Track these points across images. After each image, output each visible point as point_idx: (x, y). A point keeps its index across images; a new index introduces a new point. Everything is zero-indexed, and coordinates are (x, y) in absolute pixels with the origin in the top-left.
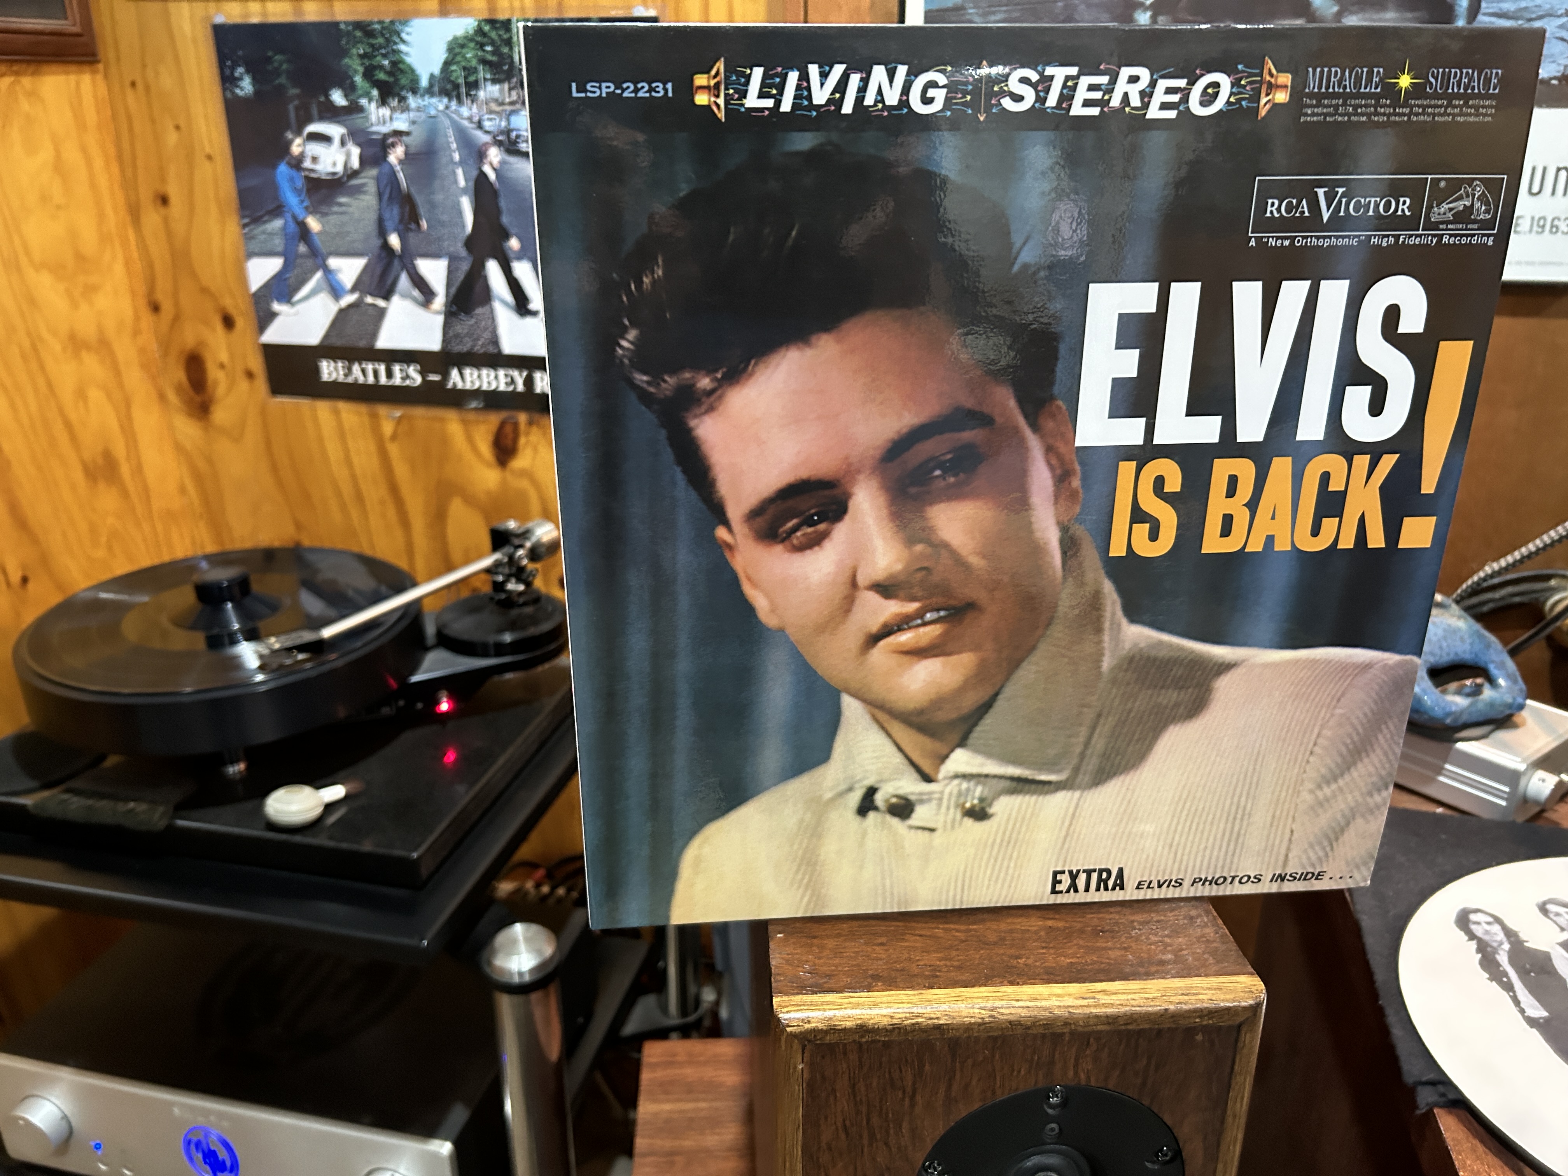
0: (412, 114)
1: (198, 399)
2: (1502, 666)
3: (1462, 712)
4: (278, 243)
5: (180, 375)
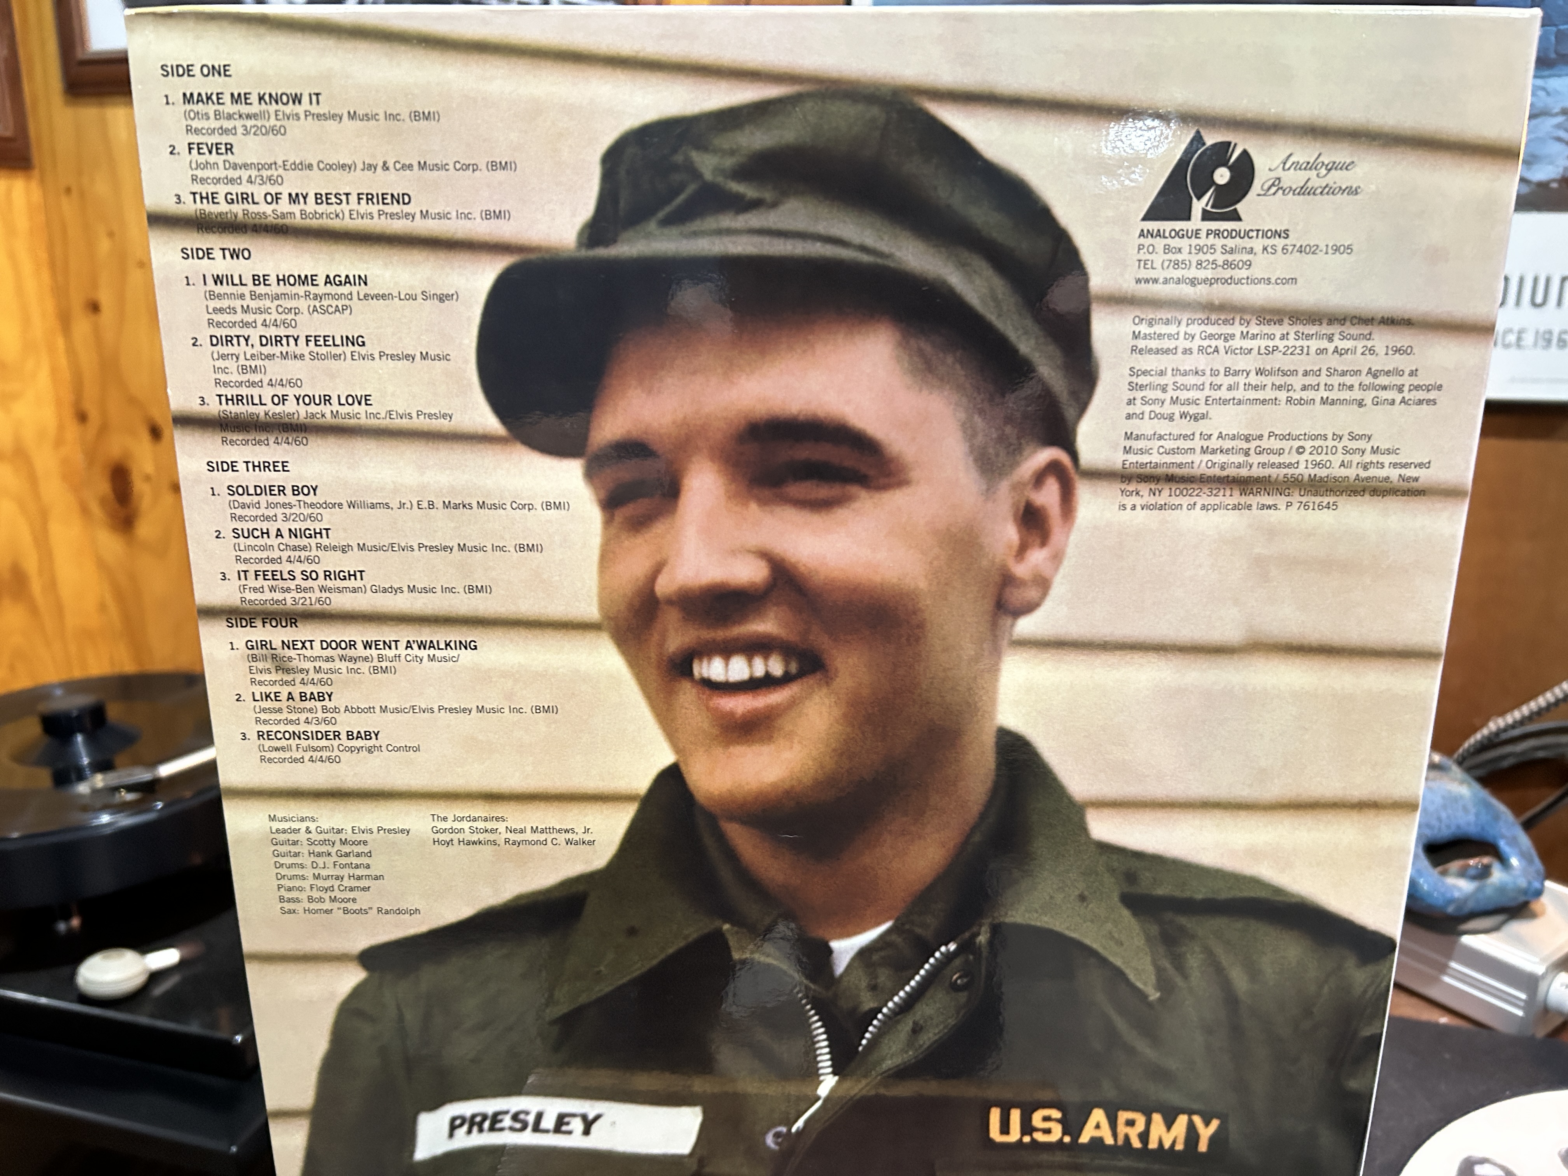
1: (122, 512)
2: (1513, 842)
3: (1466, 900)
5: (104, 486)
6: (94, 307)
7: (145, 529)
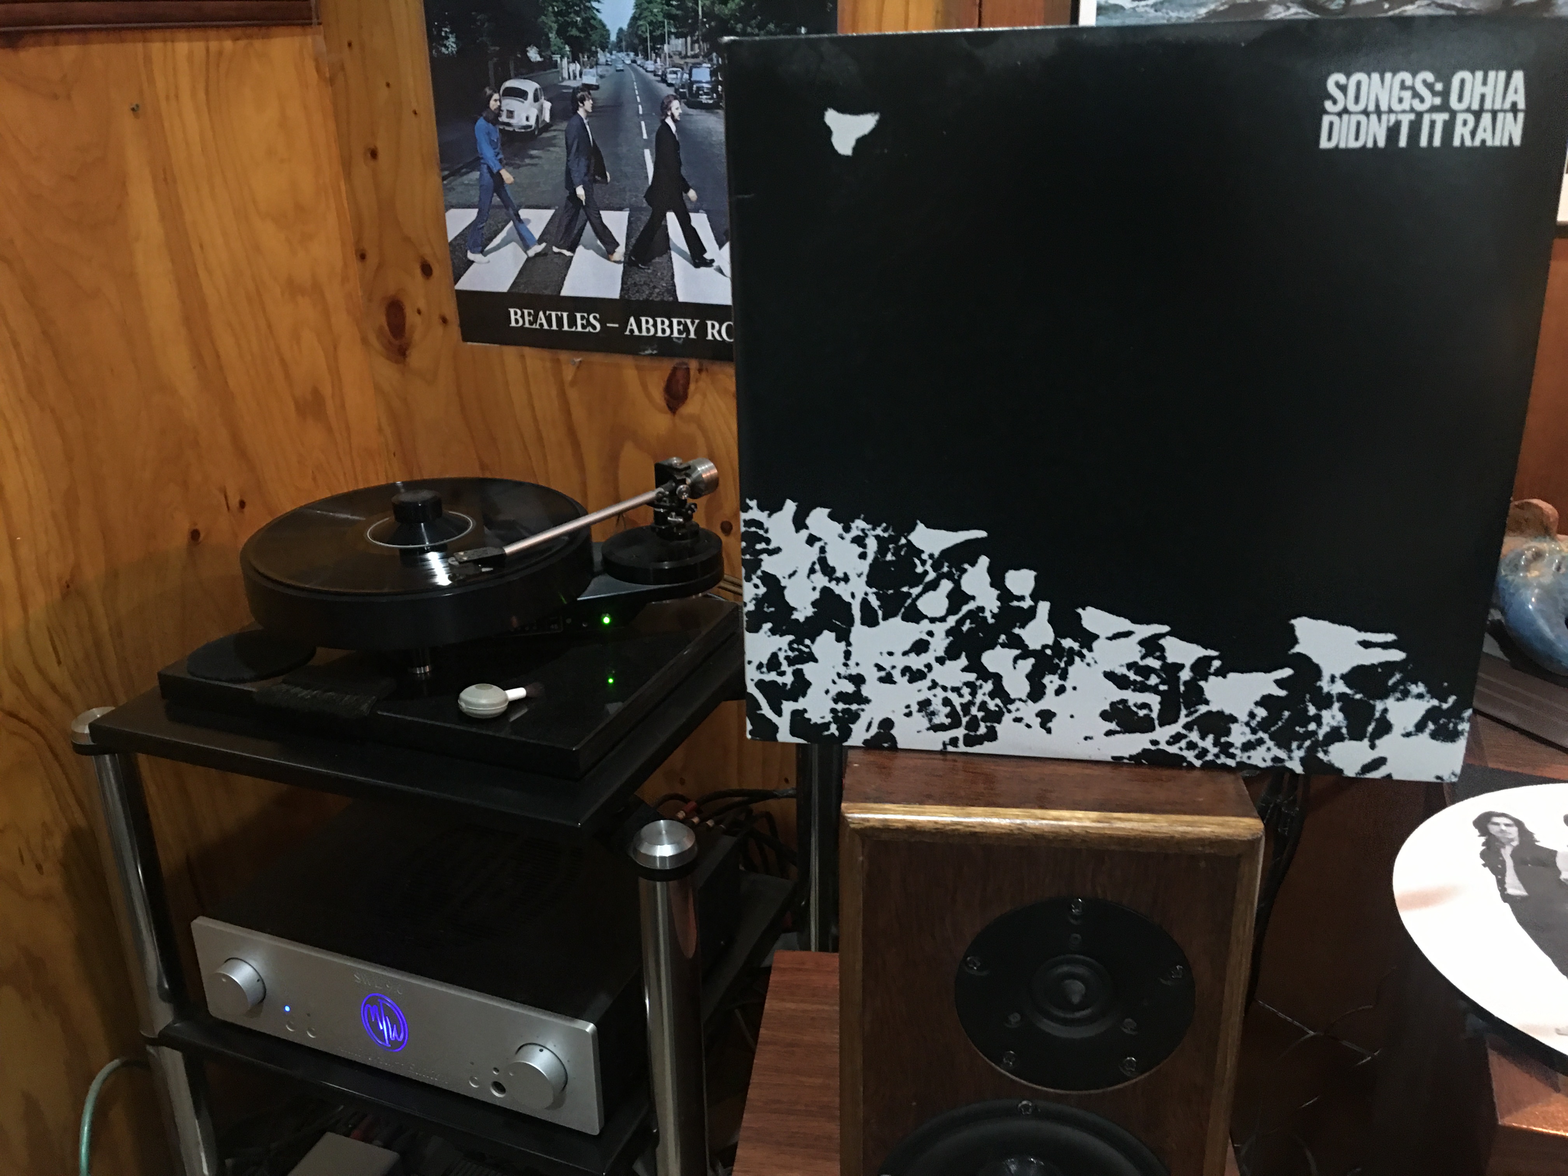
0: (600, 70)
1: (397, 343)
4: (474, 195)
5: (382, 320)
6: (374, 154)
7: (416, 358)
